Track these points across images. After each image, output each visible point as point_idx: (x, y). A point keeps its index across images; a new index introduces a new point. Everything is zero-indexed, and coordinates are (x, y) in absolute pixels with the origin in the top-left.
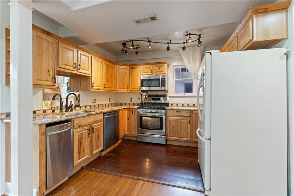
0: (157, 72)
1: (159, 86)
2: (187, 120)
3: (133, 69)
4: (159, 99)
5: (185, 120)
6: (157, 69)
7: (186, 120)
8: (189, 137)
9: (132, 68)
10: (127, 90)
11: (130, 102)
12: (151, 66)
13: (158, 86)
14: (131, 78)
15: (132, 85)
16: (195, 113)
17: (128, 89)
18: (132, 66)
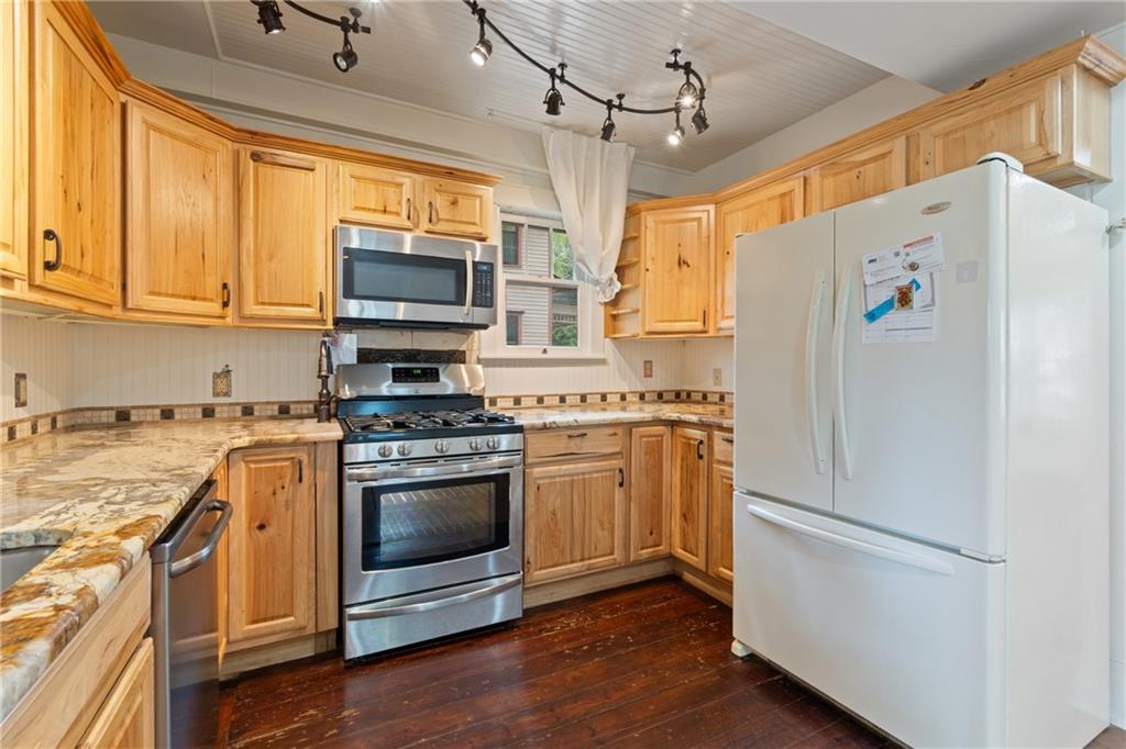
0: (439, 220)
1: (460, 301)
2: (610, 470)
3: (265, 170)
4: (433, 376)
5: (604, 474)
6: (441, 202)
7: (608, 473)
8: (616, 551)
9: (256, 157)
10: (216, 308)
11: (210, 399)
12: (407, 179)
13: (453, 299)
14: (248, 227)
15: (257, 278)
16: (641, 437)
17: (225, 304)
18: (263, 144)
